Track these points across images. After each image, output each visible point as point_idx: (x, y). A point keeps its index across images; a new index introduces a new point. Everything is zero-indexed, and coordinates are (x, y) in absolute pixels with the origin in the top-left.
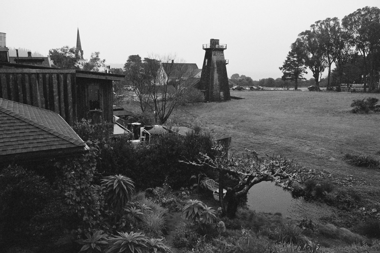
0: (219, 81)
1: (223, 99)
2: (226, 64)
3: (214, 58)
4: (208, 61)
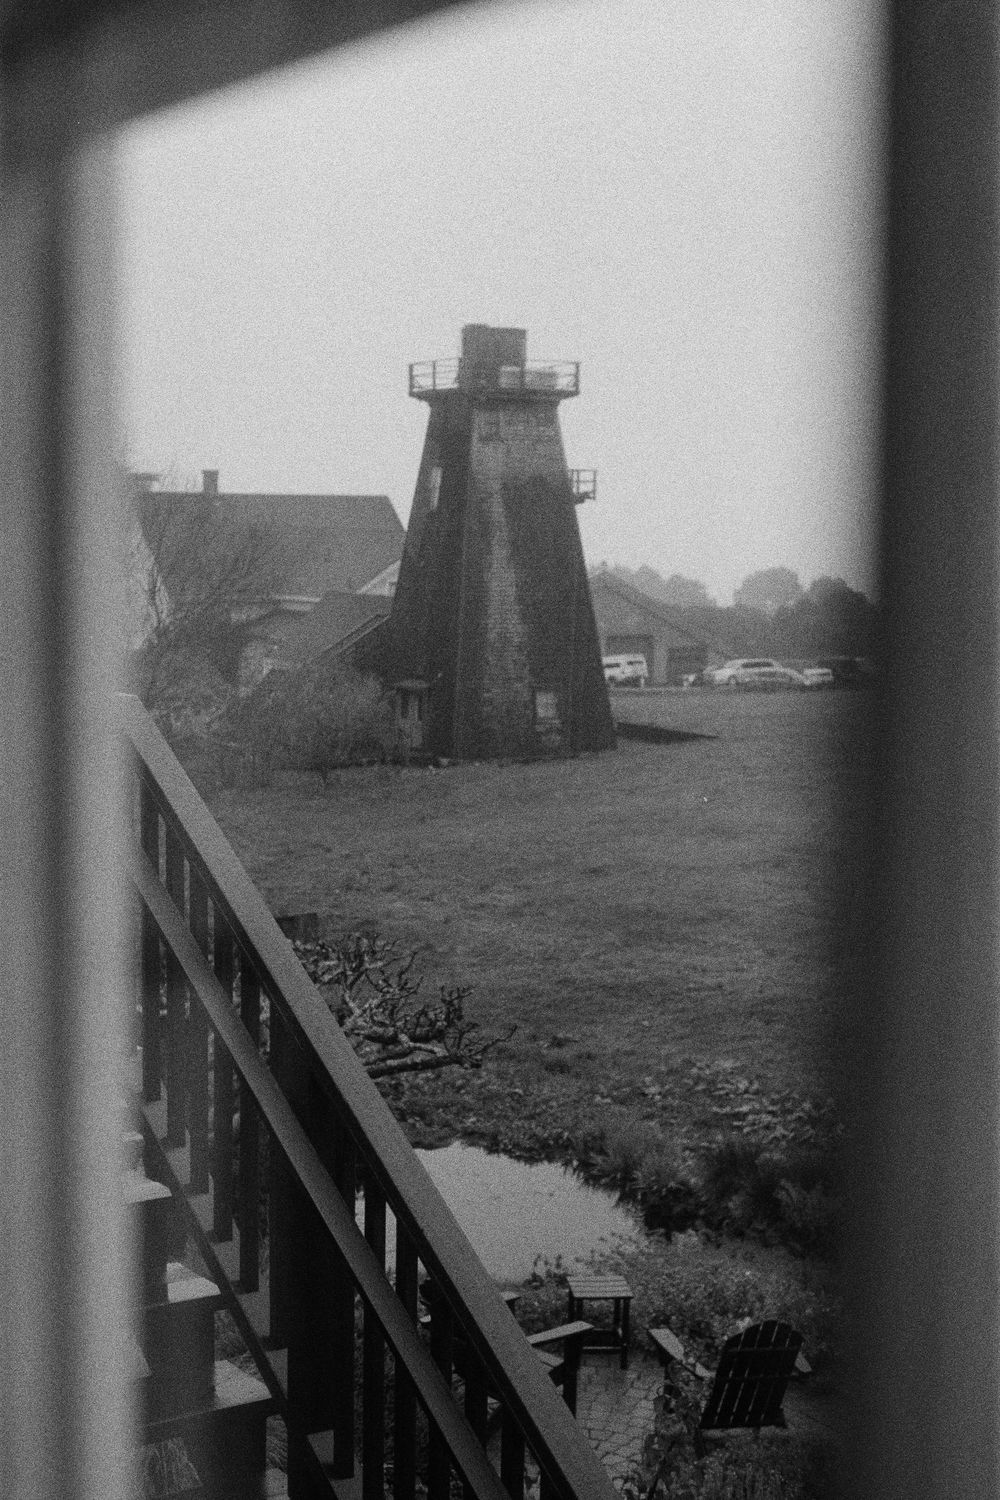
0: (524, 616)
1: (555, 739)
2: (581, 498)
3: (489, 460)
4: (443, 478)
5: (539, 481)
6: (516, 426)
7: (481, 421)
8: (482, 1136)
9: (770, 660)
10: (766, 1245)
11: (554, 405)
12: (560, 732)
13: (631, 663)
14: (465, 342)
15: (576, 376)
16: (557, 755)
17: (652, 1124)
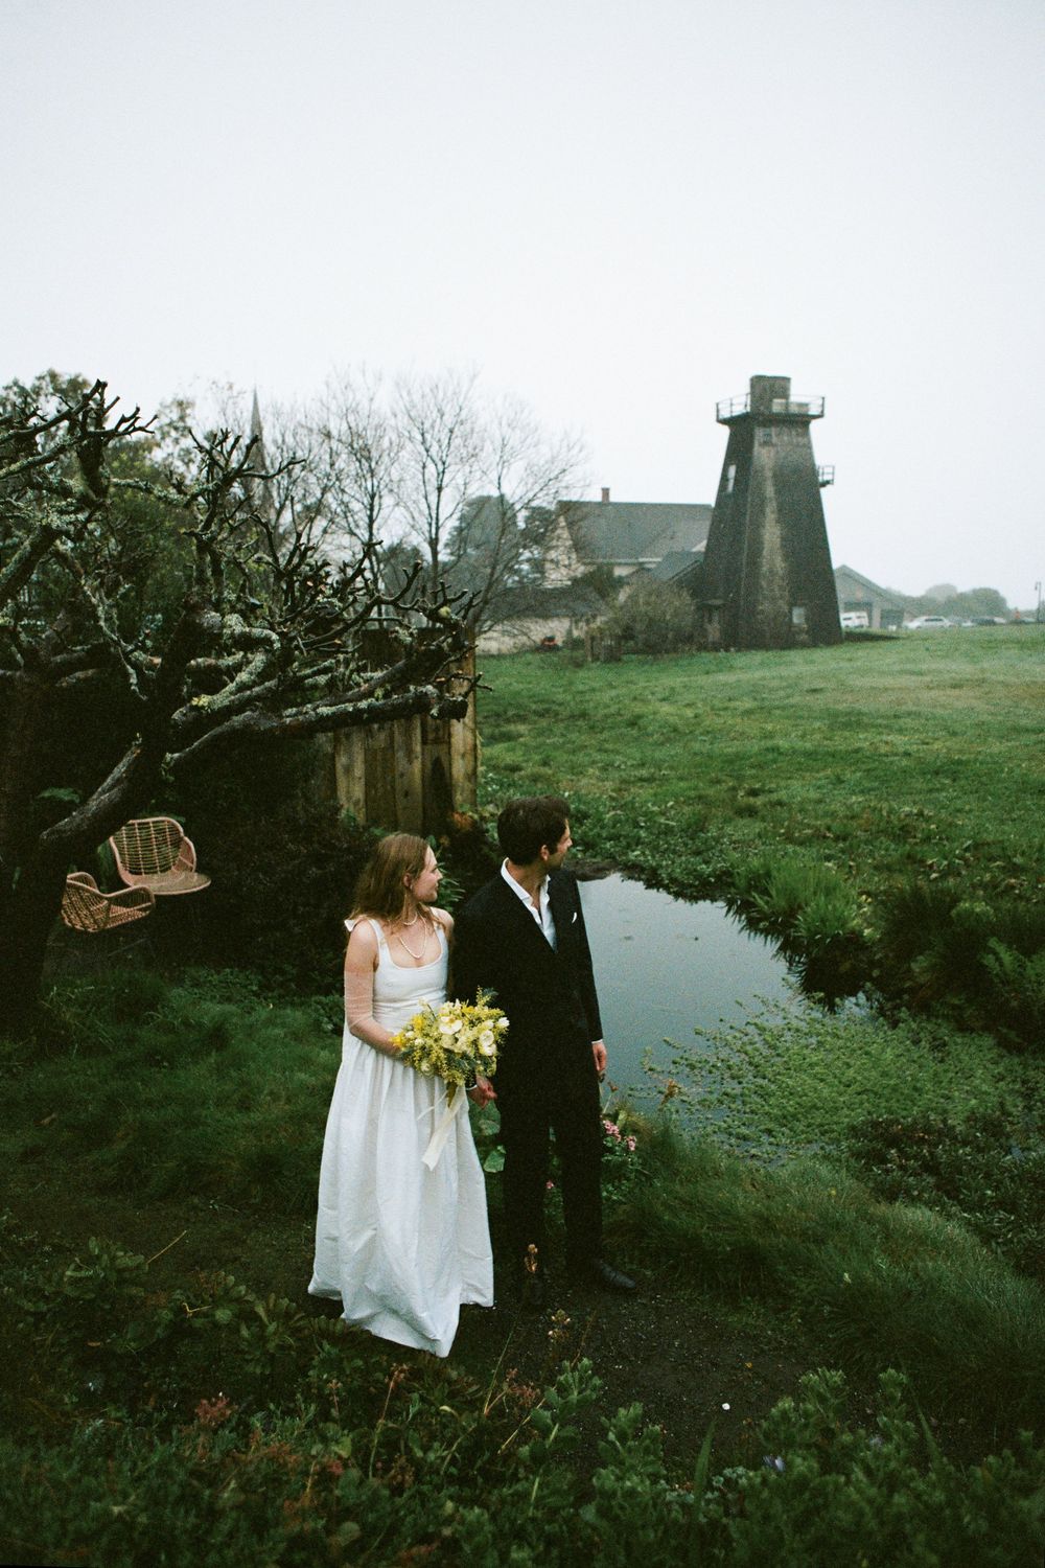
0: (786, 557)
1: (804, 637)
2: (824, 484)
3: (764, 456)
4: (737, 472)
5: (796, 470)
6: (782, 438)
7: (759, 434)
8: (641, 869)
9: (942, 617)
10: (963, 1027)
11: (808, 423)
12: (807, 633)
13: (859, 617)
14: (753, 386)
15: (823, 405)
16: (804, 645)
17: (830, 865)
